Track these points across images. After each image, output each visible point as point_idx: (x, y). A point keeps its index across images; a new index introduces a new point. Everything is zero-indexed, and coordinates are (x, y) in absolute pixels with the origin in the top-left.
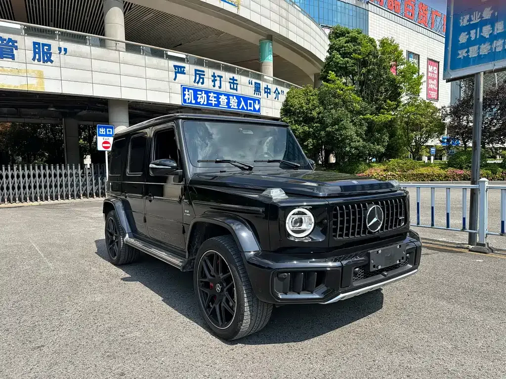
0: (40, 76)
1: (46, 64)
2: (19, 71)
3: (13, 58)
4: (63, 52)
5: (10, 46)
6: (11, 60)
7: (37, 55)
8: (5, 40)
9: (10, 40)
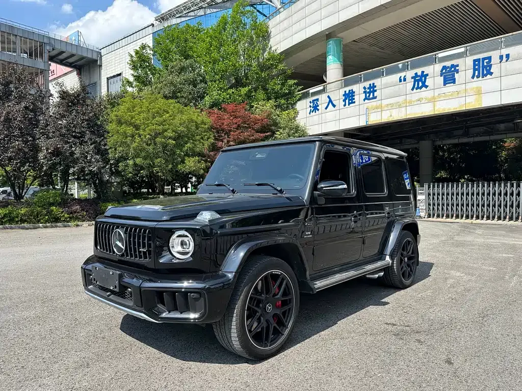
0: (479, 92)
1: (485, 78)
2: (458, 93)
3: (454, 82)
4: (505, 59)
5: (453, 71)
6: (452, 84)
7: (477, 72)
8: (448, 67)
9: (453, 66)
